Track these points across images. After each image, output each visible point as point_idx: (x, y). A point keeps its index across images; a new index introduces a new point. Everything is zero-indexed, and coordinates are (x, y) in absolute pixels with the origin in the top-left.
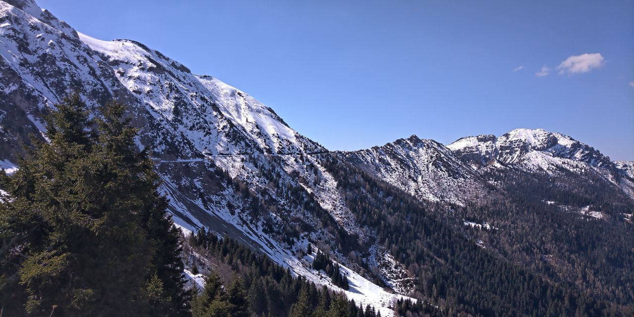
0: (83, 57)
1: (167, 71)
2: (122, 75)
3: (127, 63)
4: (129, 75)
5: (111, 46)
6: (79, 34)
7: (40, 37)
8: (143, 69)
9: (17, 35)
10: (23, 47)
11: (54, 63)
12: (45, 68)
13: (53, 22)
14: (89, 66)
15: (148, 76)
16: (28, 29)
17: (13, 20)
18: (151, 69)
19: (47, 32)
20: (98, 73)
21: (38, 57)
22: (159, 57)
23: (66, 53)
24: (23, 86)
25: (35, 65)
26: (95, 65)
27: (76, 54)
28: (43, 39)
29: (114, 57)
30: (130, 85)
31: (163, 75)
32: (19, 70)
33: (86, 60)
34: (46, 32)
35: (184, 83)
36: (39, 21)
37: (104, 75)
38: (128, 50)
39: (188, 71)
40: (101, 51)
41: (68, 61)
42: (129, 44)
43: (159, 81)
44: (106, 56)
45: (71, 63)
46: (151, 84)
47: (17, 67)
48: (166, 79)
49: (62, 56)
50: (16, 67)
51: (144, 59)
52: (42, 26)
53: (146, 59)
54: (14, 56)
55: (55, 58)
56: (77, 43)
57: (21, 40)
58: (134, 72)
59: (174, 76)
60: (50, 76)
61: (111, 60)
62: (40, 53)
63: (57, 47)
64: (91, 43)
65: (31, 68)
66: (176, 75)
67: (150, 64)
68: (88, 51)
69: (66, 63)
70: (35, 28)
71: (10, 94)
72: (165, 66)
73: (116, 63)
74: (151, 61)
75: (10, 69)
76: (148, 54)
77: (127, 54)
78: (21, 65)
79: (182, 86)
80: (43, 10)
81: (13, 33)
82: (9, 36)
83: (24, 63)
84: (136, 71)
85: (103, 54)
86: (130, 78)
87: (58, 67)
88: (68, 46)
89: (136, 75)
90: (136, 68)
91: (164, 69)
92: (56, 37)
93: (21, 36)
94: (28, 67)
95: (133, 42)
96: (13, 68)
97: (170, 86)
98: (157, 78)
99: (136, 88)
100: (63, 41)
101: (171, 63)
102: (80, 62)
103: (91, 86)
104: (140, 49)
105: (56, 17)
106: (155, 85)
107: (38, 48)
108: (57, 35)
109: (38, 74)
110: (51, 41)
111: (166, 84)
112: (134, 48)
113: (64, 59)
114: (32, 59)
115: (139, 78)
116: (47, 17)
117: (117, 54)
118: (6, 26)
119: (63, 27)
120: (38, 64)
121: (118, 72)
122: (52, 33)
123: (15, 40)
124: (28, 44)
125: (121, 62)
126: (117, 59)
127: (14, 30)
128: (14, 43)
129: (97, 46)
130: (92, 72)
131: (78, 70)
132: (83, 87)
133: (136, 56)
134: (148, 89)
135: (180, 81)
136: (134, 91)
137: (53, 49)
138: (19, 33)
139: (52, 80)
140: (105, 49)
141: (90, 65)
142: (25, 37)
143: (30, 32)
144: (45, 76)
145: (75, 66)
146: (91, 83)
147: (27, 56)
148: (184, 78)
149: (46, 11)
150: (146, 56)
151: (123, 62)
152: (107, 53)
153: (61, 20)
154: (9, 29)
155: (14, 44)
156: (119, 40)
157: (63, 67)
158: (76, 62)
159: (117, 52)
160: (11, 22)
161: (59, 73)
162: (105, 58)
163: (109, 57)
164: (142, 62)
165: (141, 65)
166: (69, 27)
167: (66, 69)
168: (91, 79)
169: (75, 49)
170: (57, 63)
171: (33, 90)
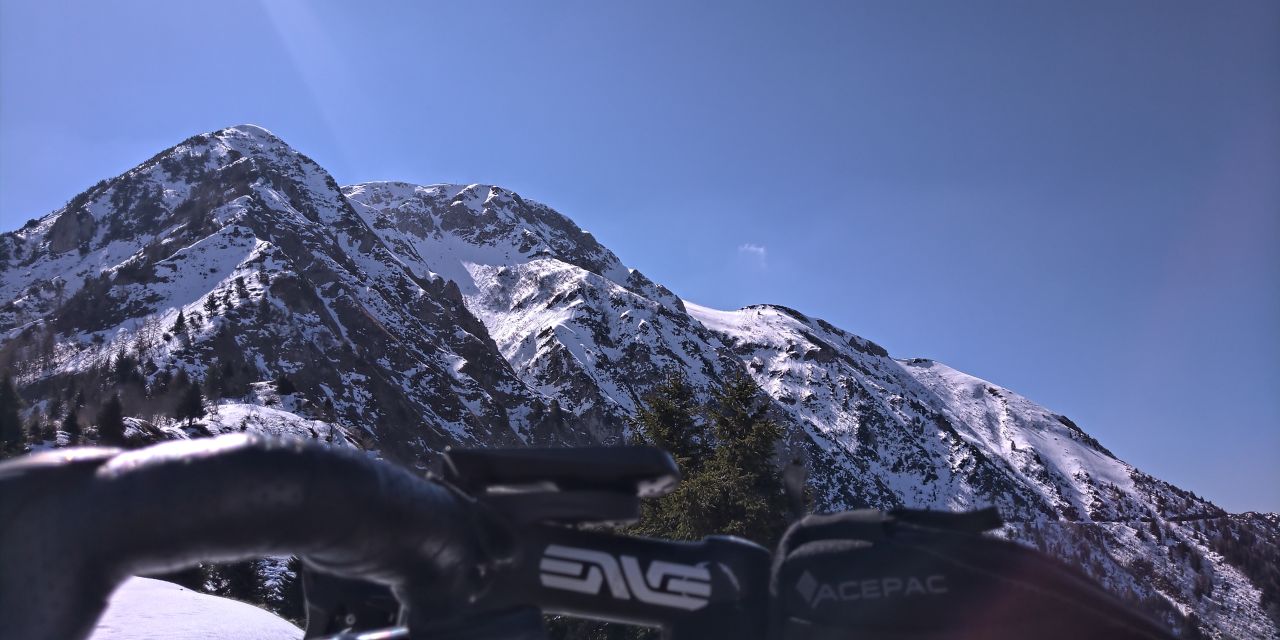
0: (693, 343)
1: (842, 357)
2: (760, 369)
3: (767, 347)
4: (771, 370)
5: (739, 319)
6: (686, 304)
7: (625, 316)
8: (796, 357)
9: (593, 318)
10: (601, 336)
11: (647, 359)
12: (634, 368)
13: (646, 289)
14: (702, 359)
15: (806, 368)
16: (608, 305)
17: (587, 294)
18: (811, 355)
19: (638, 306)
20: (718, 369)
21: (623, 351)
22: (826, 330)
23: (667, 339)
24: (600, 401)
25: (618, 364)
26: (712, 356)
27: (681, 338)
28: (630, 319)
29: (744, 338)
30: (774, 388)
31: (835, 364)
32: (595, 375)
33: (697, 348)
34: (636, 307)
35: (877, 378)
36: (624, 291)
37: (728, 372)
38: (768, 324)
39: (883, 353)
40: (722, 329)
41: (669, 352)
42: (770, 312)
43: (828, 375)
44: (730, 337)
45: (674, 356)
46: (812, 383)
47: (593, 369)
48: (840, 371)
49: (659, 344)
50: (591, 370)
51: (797, 338)
52: (630, 297)
53: (801, 336)
54: (588, 352)
55: (649, 349)
56: (682, 319)
57: (599, 324)
58: (781, 362)
59: (855, 365)
60: (642, 381)
61: (739, 344)
62: (627, 342)
63: (652, 331)
64: (705, 319)
65: (612, 370)
66: (859, 362)
67: (809, 346)
68: (702, 333)
69: (666, 357)
70: (618, 302)
71: (582, 416)
72: (838, 347)
73: (749, 348)
74: (811, 339)
75: (582, 374)
76: (804, 327)
77: (765, 330)
78: (599, 366)
79: (872, 383)
80: (631, 271)
81: (587, 314)
82: (582, 320)
83: (603, 363)
84: (785, 361)
85: (725, 336)
86: (774, 374)
87: (654, 365)
88: (668, 326)
89: (784, 368)
90: (783, 355)
91: (836, 354)
92: (649, 313)
93: (599, 318)
94: (608, 369)
95: (777, 308)
96: (586, 372)
97: (850, 384)
98: (823, 370)
99: (785, 392)
100: (661, 318)
101: (848, 340)
102: (688, 353)
103: (706, 395)
104: (790, 319)
105: (651, 280)
106: (820, 385)
107: (623, 335)
108: (652, 309)
109: (624, 380)
110: (643, 321)
111: (840, 380)
112: (778, 319)
113: (663, 351)
114: (614, 354)
115: (789, 373)
116: (637, 282)
117: (750, 333)
118: (578, 305)
119: (660, 296)
120: (623, 362)
121: (753, 366)
122: (644, 308)
123: (591, 326)
124: (608, 330)
125: (757, 346)
126: (749, 341)
127: (588, 309)
128: (589, 330)
129: (715, 322)
130: (709, 369)
131: (686, 368)
132: (693, 396)
133: (782, 332)
134: (807, 393)
135: (867, 373)
136: (782, 399)
137: (646, 333)
138: (596, 314)
139: (644, 387)
140: (729, 326)
141: (705, 355)
142: (603, 318)
143: (611, 311)
144: (634, 381)
145: (680, 360)
146: (706, 388)
147: (607, 350)
148: (876, 368)
149: (635, 272)
150: (801, 332)
151: (759, 346)
152: (733, 333)
153: (657, 284)
154: (581, 309)
155: (589, 332)
156: (752, 307)
157: (661, 364)
158: (682, 354)
159: (748, 329)
160: (585, 297)
161: (655, 374)
162: (728, 341)
163: (735, 339)
164: (794, 343)
165: (792, 349)
166: (671, 294)
167: (666, 366)
168: (705, 380)
169: (679, 331)
170: (652, 358)
171: (616, 408)
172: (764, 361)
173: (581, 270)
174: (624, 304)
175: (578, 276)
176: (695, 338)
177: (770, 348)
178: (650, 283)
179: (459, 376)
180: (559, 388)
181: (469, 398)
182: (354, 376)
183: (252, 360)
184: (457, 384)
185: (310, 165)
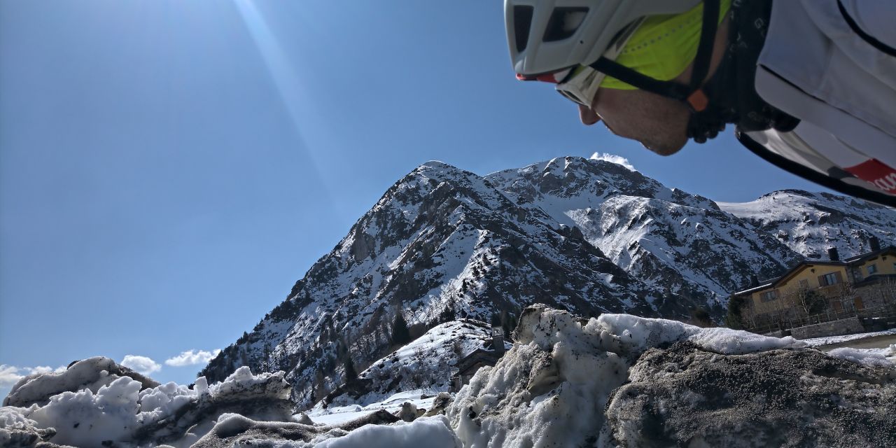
172: (788, 231)
173: (644, 198)
174: (681, 215)
175: (644, 203)
176: (737, 227)
177: (789, 222)
178: (688, 195)
179: (612, 286)
180: (654, 281)
181: (623, 298)
182: (561, 297)
183: (508, 299)
184: (612, 290)
185: (472, 176)
